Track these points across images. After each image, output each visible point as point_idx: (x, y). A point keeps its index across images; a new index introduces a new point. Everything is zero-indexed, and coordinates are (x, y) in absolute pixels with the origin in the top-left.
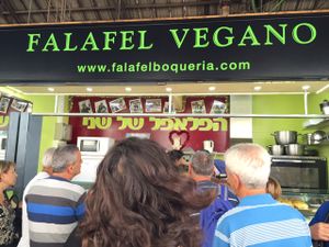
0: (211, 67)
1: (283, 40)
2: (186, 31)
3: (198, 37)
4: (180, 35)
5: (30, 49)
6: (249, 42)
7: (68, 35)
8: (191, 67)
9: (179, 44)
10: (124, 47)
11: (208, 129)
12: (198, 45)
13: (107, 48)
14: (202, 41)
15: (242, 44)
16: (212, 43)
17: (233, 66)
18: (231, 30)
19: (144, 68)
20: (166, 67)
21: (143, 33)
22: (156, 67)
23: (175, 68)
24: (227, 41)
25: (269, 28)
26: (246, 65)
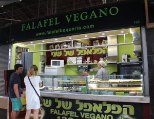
0: (80, 28)
1: (106, 14)
2: (71, 15)
3: (75, 17)
4: (69, 17)
5: (23, 30)
6: (93, 17)
7: (33, 23)
8: (73, 29)
9: (69, 21)
10: (50, 25)
11: (101, 53)
12: (75, 20)
13: (45, 26)
14: (77, 19)
15: (91, 18)
16: (80, 19)
17: (88, 27)
18: (87, 13)
19: (57, 32)
20: (64, 30)
21: (56, 18)
22: (61, 31)
23: (67, 30)
24: (85, 17)
25: (101, 10)
26: (92, 26)
